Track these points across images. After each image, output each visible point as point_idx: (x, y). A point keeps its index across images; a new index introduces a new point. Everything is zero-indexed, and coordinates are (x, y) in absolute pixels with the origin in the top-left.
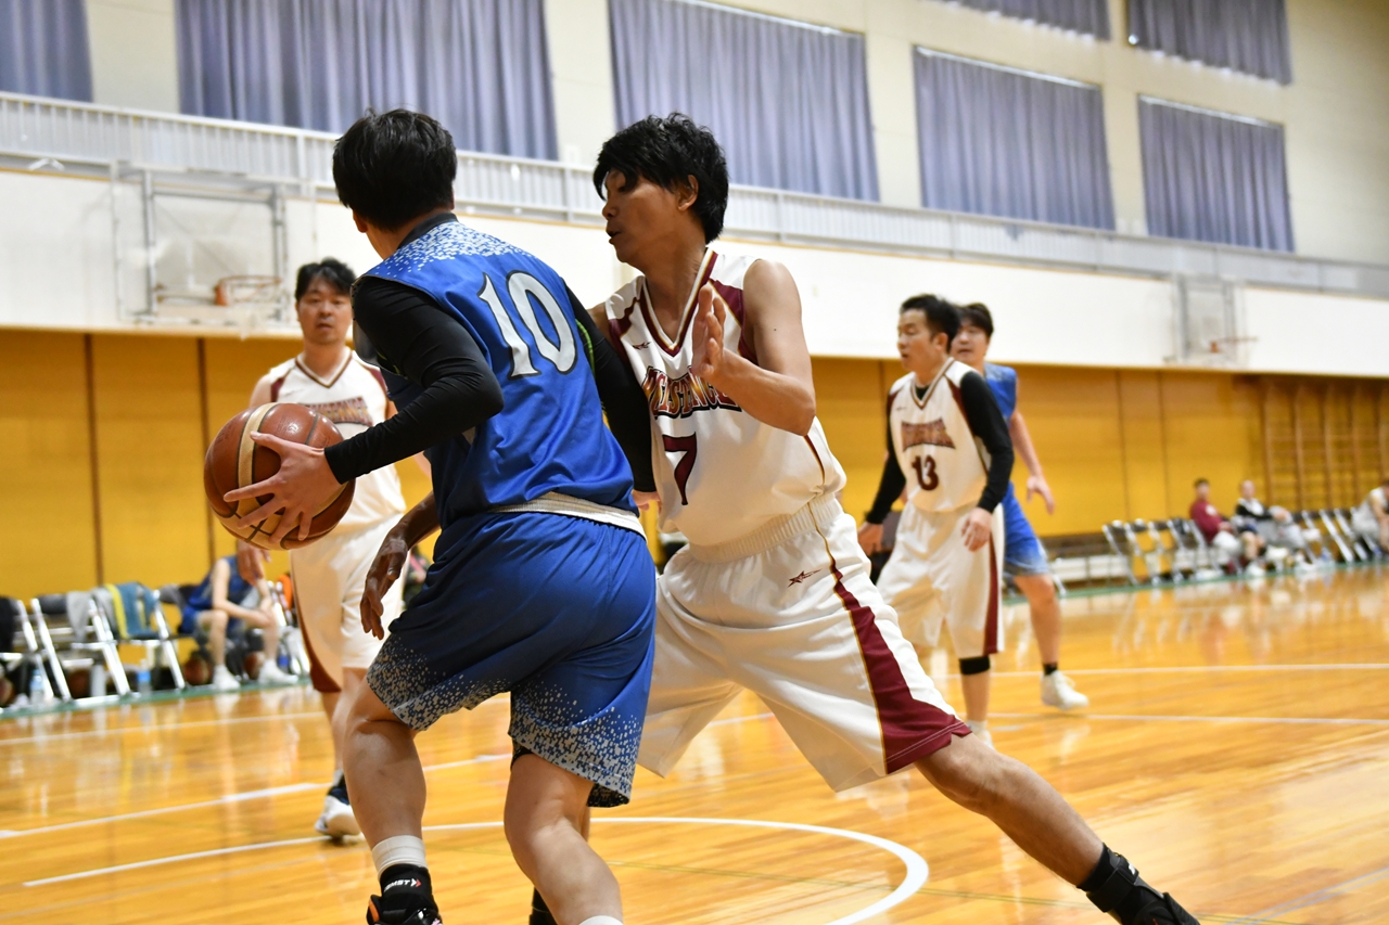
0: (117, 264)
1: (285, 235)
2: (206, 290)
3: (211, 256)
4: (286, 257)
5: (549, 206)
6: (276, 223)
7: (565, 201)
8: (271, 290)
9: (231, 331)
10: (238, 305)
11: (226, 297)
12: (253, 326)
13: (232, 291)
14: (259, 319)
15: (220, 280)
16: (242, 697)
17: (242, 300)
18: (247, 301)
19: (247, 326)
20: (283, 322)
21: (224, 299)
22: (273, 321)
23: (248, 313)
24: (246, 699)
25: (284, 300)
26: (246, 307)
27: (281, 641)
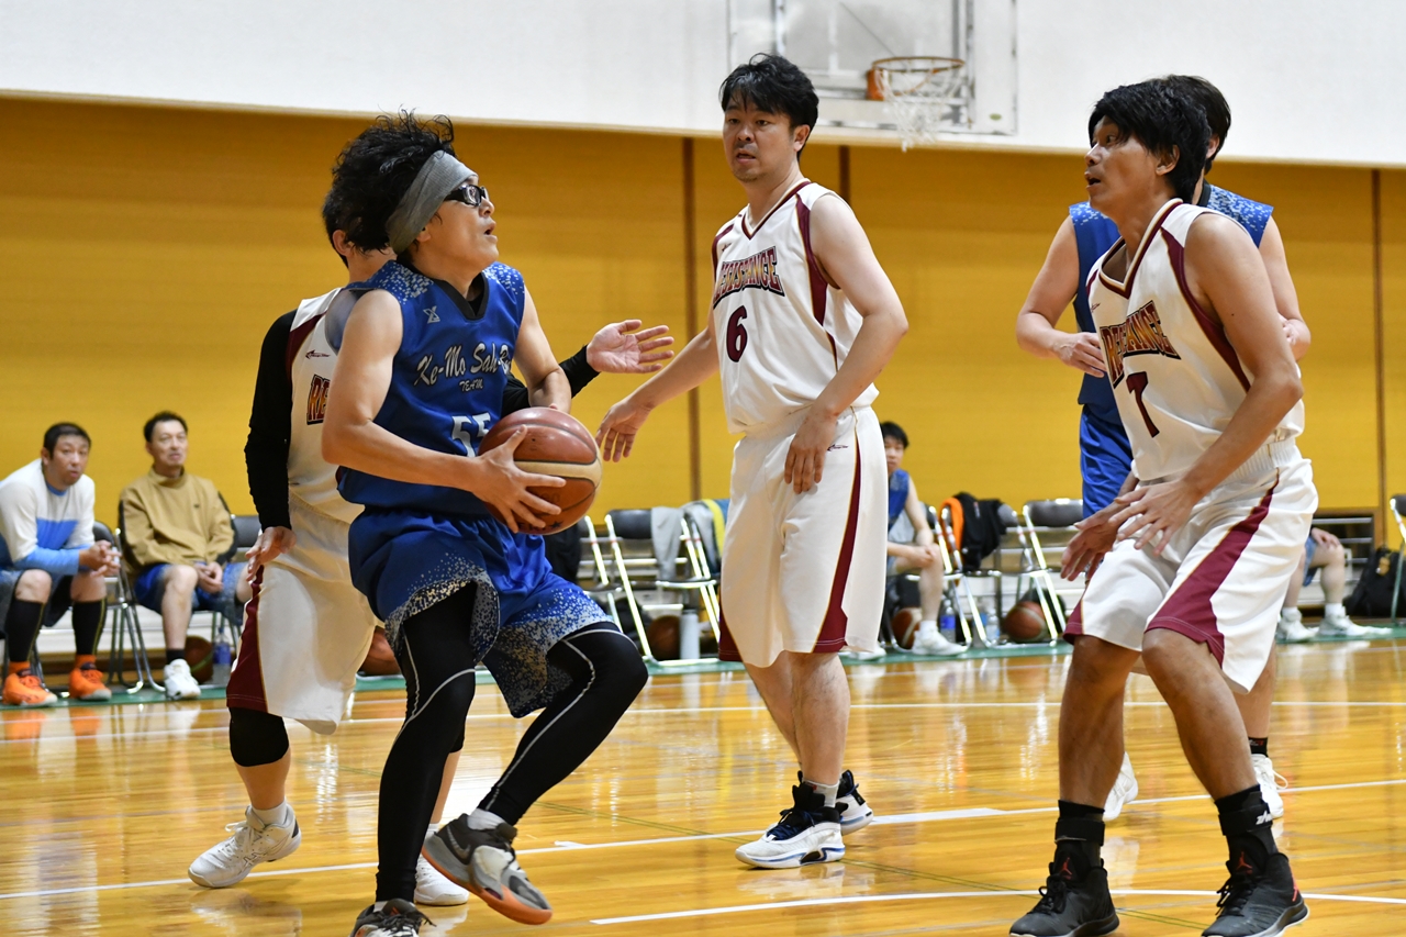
0: (730, 38)
2: (854, 78)
3: (863, 26)
4: (970, 28)
8: (947, 76)
9: (888, 138)
10: (899, 99)
11: (882, 88)
12: (919, 130)
13: (890, 78)
14: (928, 121)
15: (876, 63)
16: (888, 671)
17: (905, 92)
18: (913, 93)
19: (910, 131)
20: (962, 125)
21: (880, 91)
22: (948, 124)
23: (913, 111)
24: (893, 674)
25: (965, 92)
26: (910, 103)
27: (946, 593)
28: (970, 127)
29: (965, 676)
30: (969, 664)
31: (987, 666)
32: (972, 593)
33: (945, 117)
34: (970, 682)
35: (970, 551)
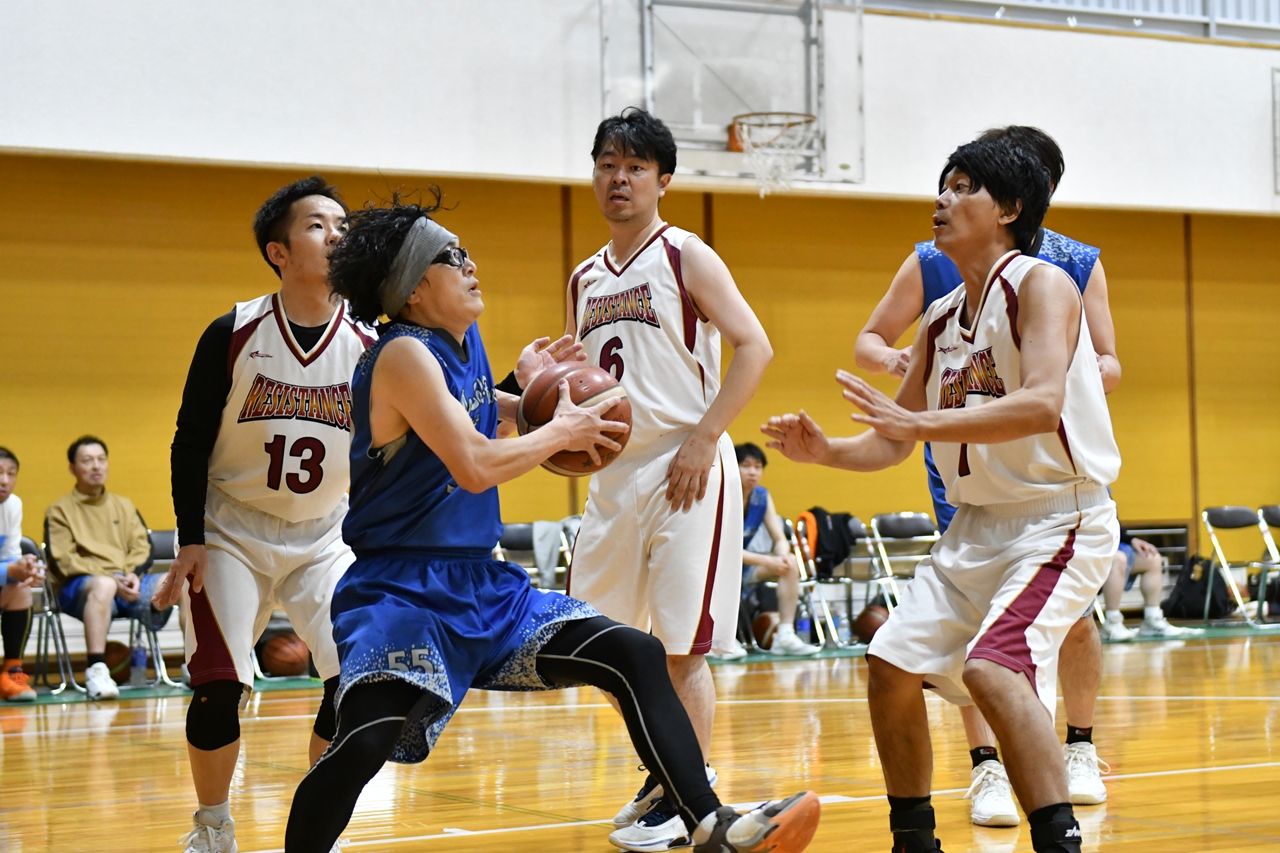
0: (604, 95)
1: (820, 57)
2: (717, 132)
3: (724, 84)
4: (821, 86)
5: (1183, 16)
6: (810, 41)
7: (1205, 12)
8: (800, 129)
9: (747, 185)
10: (757, 150)
11: (742, 141)
12: (775, 179)
13: (749, 132)
14: (784, 170)
15: (736, 118)
16: (749, 669)
17: (763, 144)
18: (770, 145)
19: (768, 179)
20: (814, 174)
21: (740, 143)
22: (801, 173)
23: (770, 162)
24: (754, 673)
25: (816, 144)
26: (767, 154)
27: (801, 598)
28: (821, 176)
29: (819, 673)
30: (823, 663)
31: (839, 665)
32: (825, 598)
33: (799, 167)
34: (824, 680)
35: (823, 560)
